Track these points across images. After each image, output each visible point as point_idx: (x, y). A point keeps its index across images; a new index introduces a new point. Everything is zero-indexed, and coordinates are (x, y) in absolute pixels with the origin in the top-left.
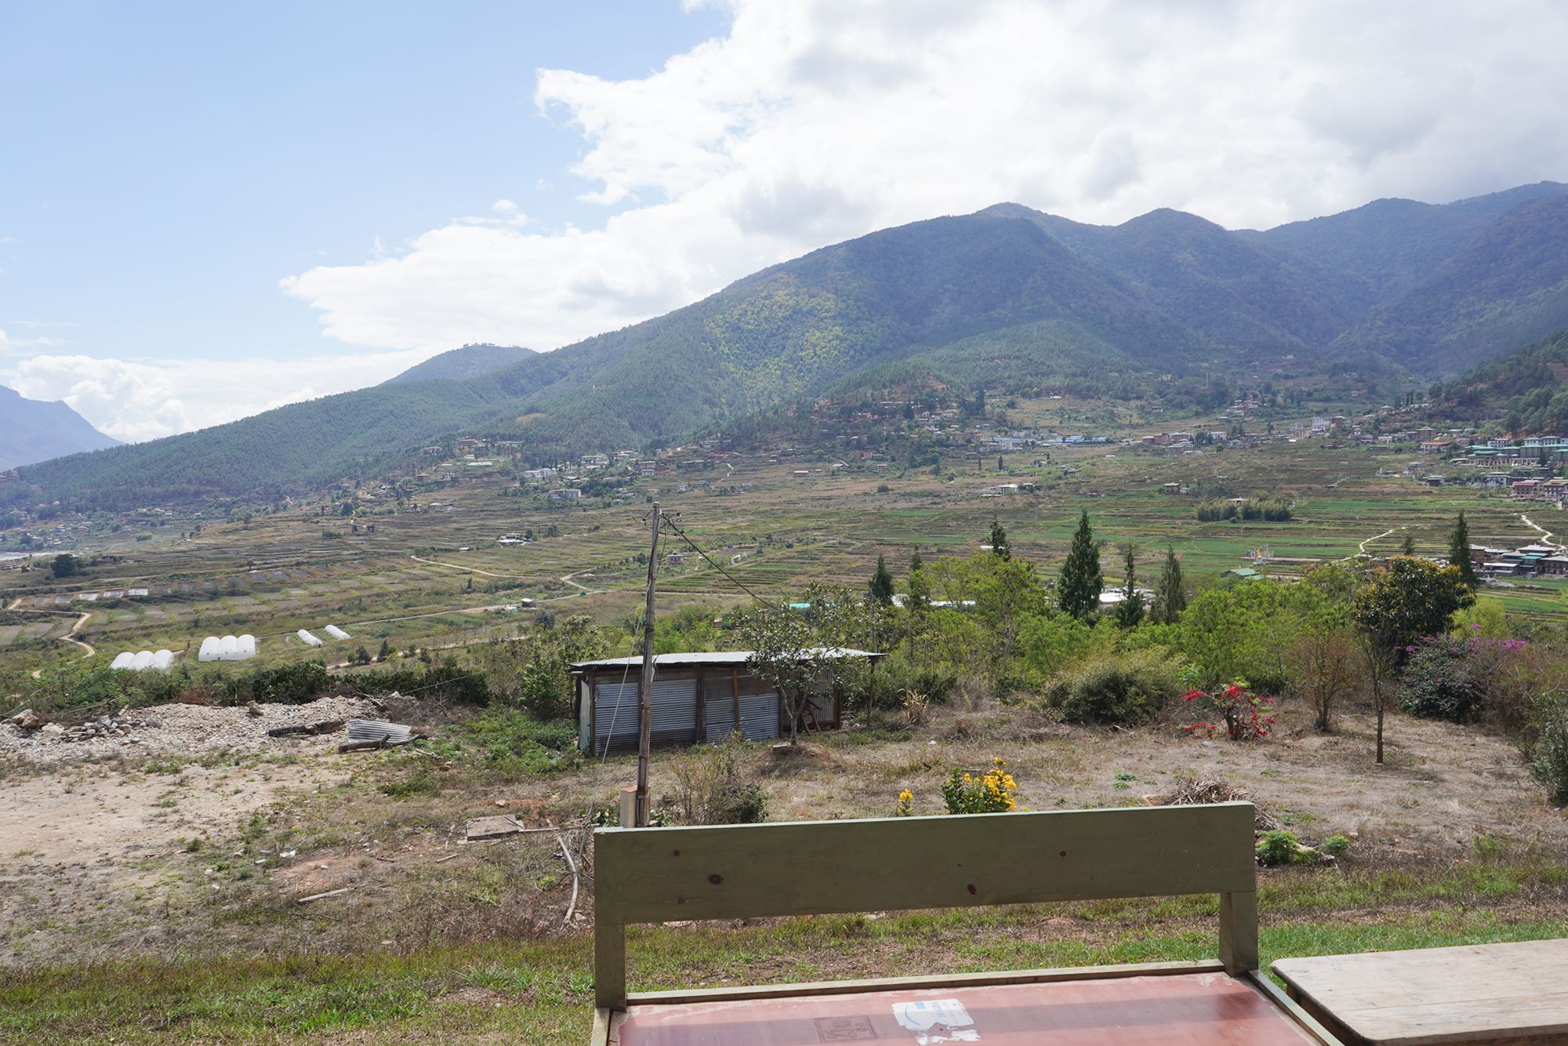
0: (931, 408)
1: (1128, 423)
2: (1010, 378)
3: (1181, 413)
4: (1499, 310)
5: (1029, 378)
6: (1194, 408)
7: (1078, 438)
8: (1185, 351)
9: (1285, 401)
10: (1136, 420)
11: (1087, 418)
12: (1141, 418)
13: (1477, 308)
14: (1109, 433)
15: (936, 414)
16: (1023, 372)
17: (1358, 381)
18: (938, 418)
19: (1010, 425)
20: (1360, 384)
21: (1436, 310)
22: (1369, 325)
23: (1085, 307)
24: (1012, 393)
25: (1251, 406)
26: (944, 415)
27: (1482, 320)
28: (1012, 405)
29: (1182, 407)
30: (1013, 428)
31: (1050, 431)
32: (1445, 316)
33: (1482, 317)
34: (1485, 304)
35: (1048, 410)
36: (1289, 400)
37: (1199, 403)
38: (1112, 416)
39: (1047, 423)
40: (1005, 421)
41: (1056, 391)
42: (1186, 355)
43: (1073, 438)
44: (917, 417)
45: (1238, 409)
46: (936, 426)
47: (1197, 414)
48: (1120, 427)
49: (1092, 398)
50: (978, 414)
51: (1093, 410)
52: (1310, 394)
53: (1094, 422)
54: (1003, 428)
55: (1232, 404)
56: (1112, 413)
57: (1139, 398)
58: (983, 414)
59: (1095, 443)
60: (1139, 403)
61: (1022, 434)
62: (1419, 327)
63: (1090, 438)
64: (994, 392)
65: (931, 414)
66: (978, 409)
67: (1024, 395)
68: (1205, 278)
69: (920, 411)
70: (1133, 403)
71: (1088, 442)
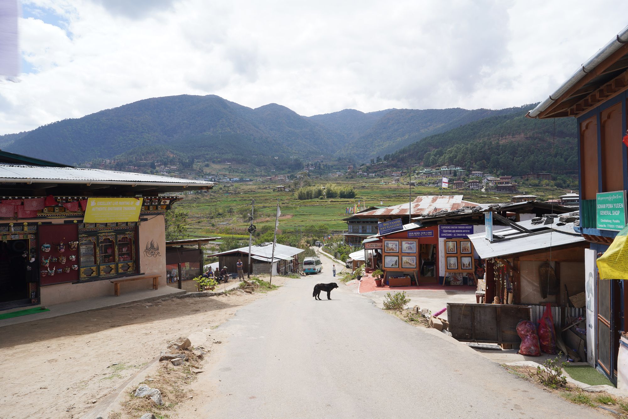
0: (165, 164)
1: (260, 174)
2: (207, 154)
3: (283, 172)
4: (388, 144)
5: (216, 155)
6: (288, 170)
7: (237, 179)
8: (283, 152)
9: (324, 167)
10: (263, 173)
11: (242, 172)
12: (265, 173)
13: (381, 144)
14: (251, 178)
15: (167, 167)
16: (213, 152)
17: (349, 162)
18: (168, 168)
19: (205, 173)
20: (350, 163)
21: (368, 144)
22: (347, 148)
23: (243, 133)
24: (207, 160)
25: (310, 169)
26: (172, 167)
27: (383, 148)
28: (207, 166)
29: (283, 169)
30: (206, 174)
31: (224, 176)
32: (371, 146)
33: (383, 146)
34: (383, 142)
35: (224, 168)
36: (325, 167)
37: (289, 168)
38: (253, 171)
39: (223, 173)
40: (202, 171)
41: (229, 161)
42: (283, 154)
43: (235, 179)
44: (157, 168)
45: (306, 170)
46: (166, 173)
47: (289, 172)
48: (257, 176)
49: (245, 164)
50: (189, 168)
51: (245, 169)
52: (332, 167)
53: (245, 173)
54: (200, 174)
55: (303, 168)
56: (253, 170)
57: (264, 165)
58: (192, 168)
59: (244, 180)
60: (265, 167)
61: (210, 177)
62: (363, 149)
63: (242, 179)
64: (199, 160)
65: (165, 167)
66: (189, 166)
67: (214, 162)
68: (289, 128)
69: (159, 166)
70: (262, 168)
71: (241, 180)
